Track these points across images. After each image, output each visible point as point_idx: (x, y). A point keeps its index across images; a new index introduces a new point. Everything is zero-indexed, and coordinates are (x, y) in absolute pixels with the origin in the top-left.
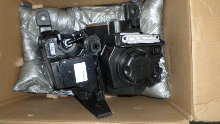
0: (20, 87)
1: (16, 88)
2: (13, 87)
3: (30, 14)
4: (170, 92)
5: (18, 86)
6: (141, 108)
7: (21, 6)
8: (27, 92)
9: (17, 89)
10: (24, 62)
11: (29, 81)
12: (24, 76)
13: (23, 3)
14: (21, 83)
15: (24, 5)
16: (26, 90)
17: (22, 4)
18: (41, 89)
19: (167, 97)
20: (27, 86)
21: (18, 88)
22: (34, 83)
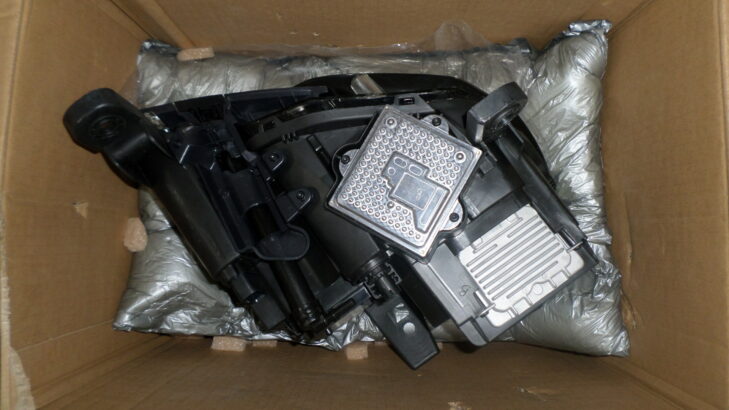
0: (138, 316)
1: (126, 319)
2: (116, 315)
3: (172, 78)
4: (628, 337)
5: (132, 314)
6: (543, 391)
7: (142, 50)
8: (156, 331)
9: (129, 323)
10: (149, 232)
11: (165, 296)
12: (151, 280)
13: (148, 41)
14: (143, 301)
15: (152, 47)
16: (155, 325)
17: (147, 45)
18: (200, 323)
19: (621, 349)
20: (159, 312)
21: (131, 320)
22: (180, 301)
